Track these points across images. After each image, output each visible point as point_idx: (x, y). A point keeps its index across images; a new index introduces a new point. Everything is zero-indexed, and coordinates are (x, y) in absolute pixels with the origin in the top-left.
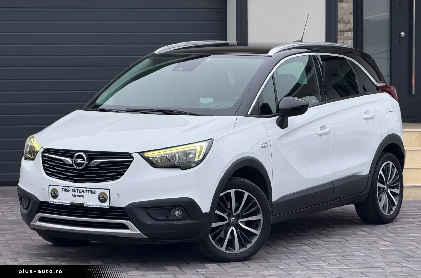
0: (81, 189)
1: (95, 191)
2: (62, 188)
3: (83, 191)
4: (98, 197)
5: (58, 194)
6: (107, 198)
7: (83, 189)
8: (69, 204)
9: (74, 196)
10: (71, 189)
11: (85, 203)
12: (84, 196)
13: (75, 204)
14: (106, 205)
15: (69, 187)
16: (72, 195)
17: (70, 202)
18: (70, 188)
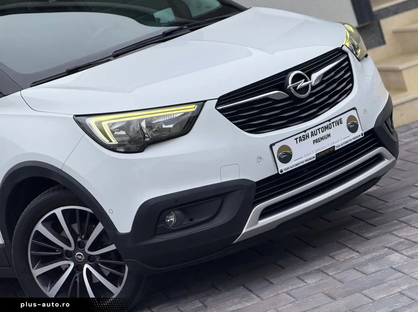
0: (323, 125)
1: (341, 119)
2: (295, 139)
3: (326, 128)
4: (347, 126)
5: (291, 153)
6: (357, 123)
7: (325, 124)
8: (314, 158)
9: (317, 142)
10: (309, 132)
11: (336, 145)
12: (330, 134)
13: (323, 153)
14: (359, 133)
15: (305, 131)
16: (313, 141)
17: (314, 155)
18: (307, 132)
